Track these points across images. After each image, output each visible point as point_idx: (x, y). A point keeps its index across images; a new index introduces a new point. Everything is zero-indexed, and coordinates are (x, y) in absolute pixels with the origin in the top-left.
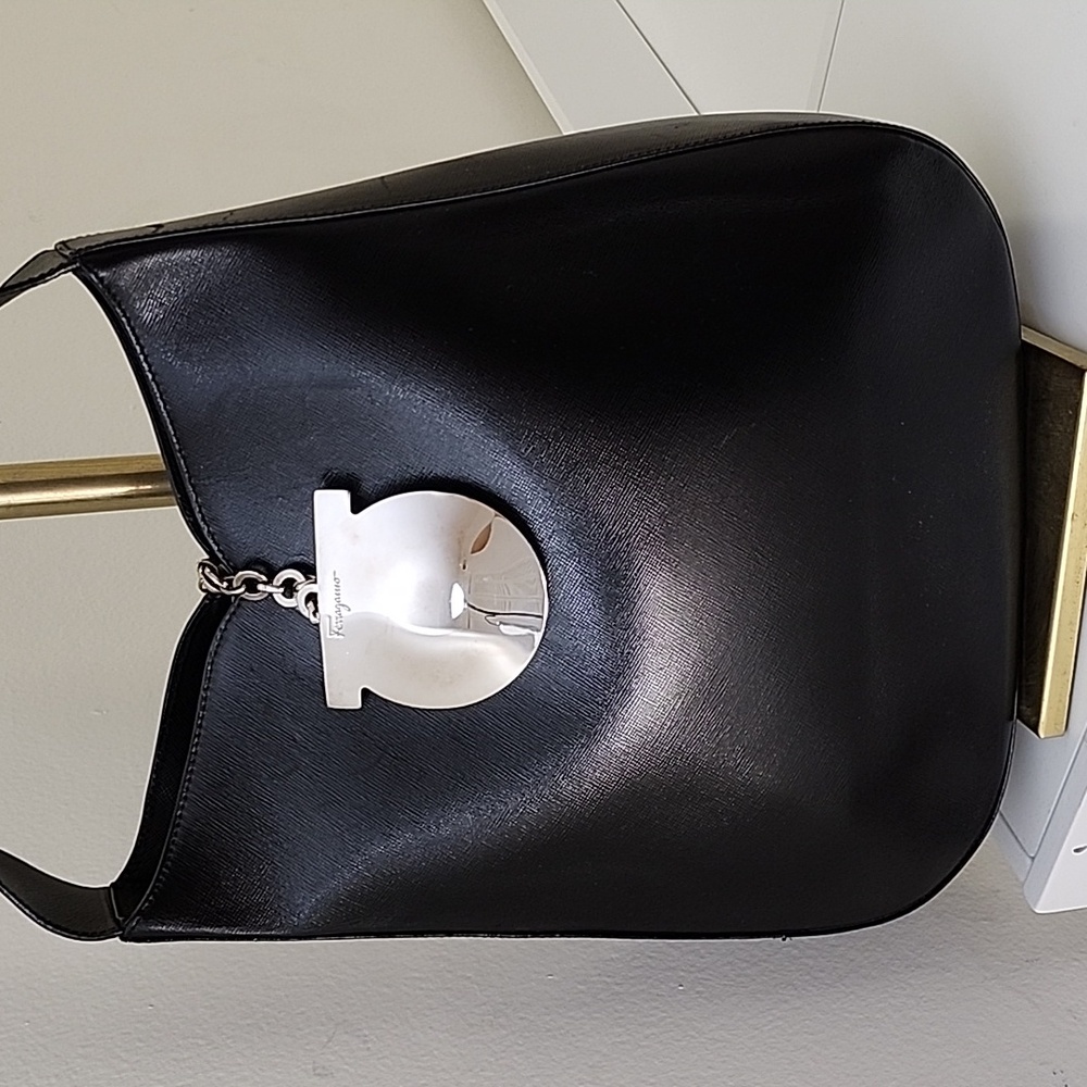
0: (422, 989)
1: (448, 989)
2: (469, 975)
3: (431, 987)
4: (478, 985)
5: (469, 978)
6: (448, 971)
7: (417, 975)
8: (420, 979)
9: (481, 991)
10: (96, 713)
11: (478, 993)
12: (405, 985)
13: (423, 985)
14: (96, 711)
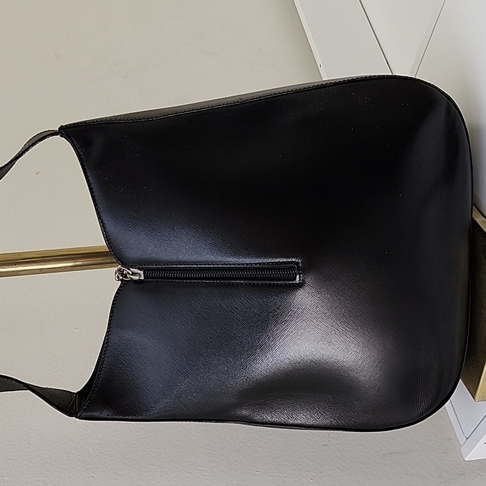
0: (204, 475)
1: (215, 476)
2: (224, 469)
3: (208, 475)
4: (227, 474)
5: (224, 471)
6: (215, 467)
7: (202, 468)
8: (203, 470)
9: (228, 478)
10: (76, 330)
11: (227, 479)
12: (197, 473)
13: (205, 474)
14: (75, 329)
